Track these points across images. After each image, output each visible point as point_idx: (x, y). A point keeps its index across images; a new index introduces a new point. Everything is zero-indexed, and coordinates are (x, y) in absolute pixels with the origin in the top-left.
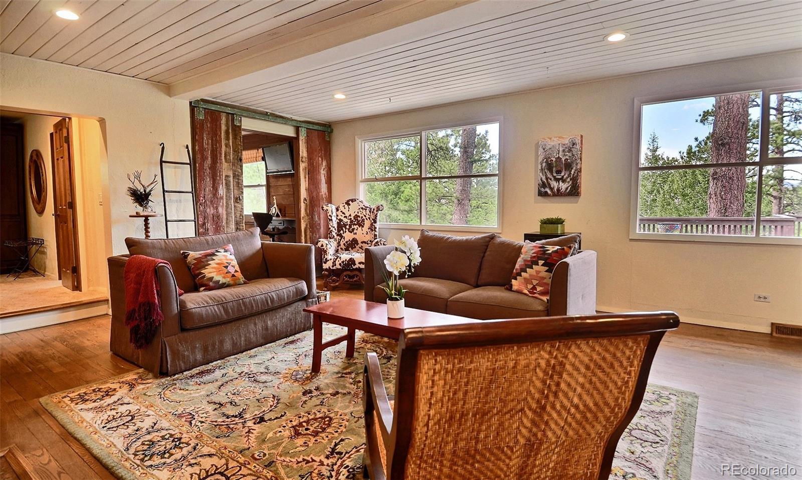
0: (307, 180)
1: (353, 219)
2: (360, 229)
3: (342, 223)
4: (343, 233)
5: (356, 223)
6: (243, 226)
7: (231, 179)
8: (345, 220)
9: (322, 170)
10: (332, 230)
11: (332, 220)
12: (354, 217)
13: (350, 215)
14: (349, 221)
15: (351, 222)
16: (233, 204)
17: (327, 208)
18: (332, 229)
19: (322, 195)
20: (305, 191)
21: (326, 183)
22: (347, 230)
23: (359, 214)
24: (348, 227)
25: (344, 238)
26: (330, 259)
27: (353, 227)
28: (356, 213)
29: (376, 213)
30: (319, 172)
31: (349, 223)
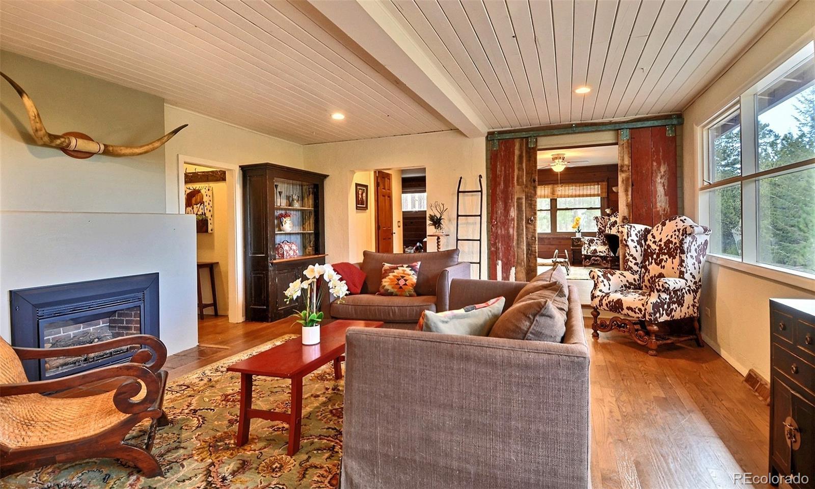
0: (630, 193)
1: (663, 246)
2: (670, 260)
3: (649, 251)
4: (649, 265)
5: (666, 251)
6: (535, 247)
7: (524, 201)
8: (653, 246)
9: (659, 178)
10: (628, 259)
11: (628, 246)
12: (665, 243)
13: (660, 241)
14: (658, 248)
15: (661, 249)
17: (623, 229)
18: (628, 257)
19: (659, 211)
21: (666, 195)
22: (653, 261)
23: (673, 239)
24: (655, 256)
25: (649, 272)
27: (661, 257)
28: (669, 237)
30: (653, 182)
31: (657, 251)
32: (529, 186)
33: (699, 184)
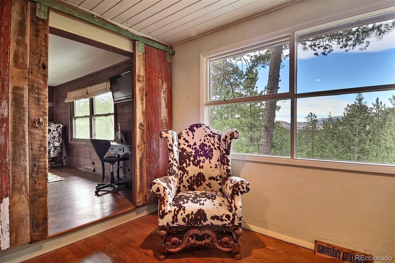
0: (144, 102)
1: (198, 149)
2: (207, 161)
3: (185, 154)
4: (186, 167)
5: (202, 153)
7: (26, 93)
8: (189, 150)
9: (162, 93)
10: (172, 164)
11: (172, 150)
12: (200, 146)
13: (195, 144)
14: (194, 151)
15: (197, 152)
16: (26, 130)
17: (167, 135)
18: (172, 162)
19: (162, 120)
20: (141, 115)
21: (166, 108)
22: (191, 163)
23: (206, 143)
24: (192, 158)
25: (187, 173)
26: (170, 211)
27: (198, 159)
28: (202, 141)
29: (229, 141)
30: (159, 95)
31: (193, 154)
32: (35, 72)
33: (204, 100)
